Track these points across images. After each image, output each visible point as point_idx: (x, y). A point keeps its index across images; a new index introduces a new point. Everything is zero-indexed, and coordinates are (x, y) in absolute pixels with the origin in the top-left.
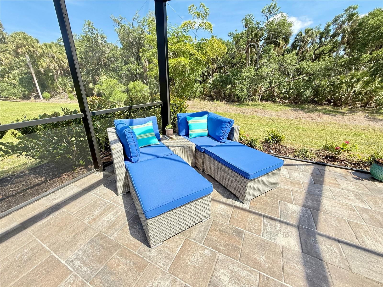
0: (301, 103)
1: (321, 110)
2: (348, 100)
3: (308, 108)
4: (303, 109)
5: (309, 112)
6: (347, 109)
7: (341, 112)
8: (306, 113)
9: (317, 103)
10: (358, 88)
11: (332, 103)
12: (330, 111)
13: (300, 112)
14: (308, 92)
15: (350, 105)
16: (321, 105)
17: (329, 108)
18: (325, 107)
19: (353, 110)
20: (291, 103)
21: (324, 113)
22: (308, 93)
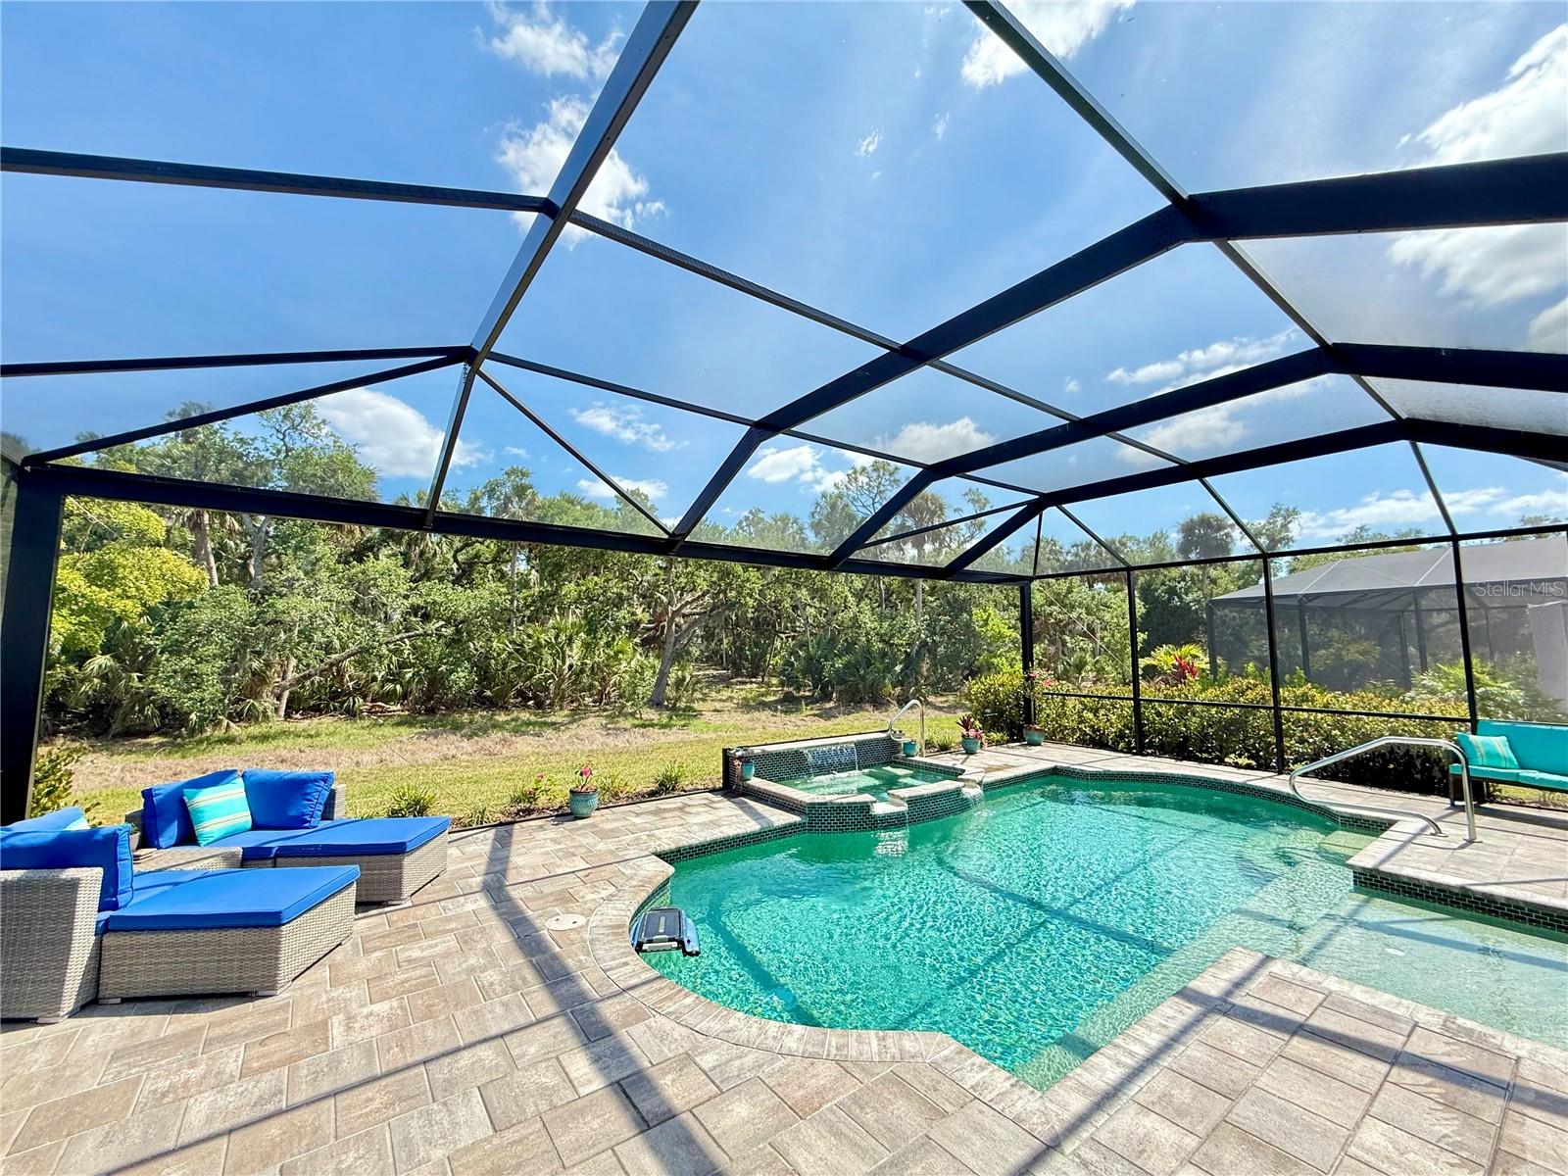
0: (447, 709)
1: (507, 722)
2: (564, 690)
3: (471, 722)
4: (457, 727)
5: (476, 735)
6: (566, 712)
7: (554, 724)
8: (470, 737)
9: (491, 704)
10: (576, 658)
11: (531, 699)
12: (528, 723)
13: (452, 737)
14: (461, 674)
15: (572, 702)
16: (505, 708)
17: (525, 716)
18: (516, 713)
19: (577, 715)
20: (414, 711)
21: (516, 731)
22: (461, 677)
